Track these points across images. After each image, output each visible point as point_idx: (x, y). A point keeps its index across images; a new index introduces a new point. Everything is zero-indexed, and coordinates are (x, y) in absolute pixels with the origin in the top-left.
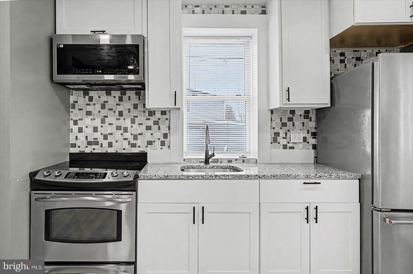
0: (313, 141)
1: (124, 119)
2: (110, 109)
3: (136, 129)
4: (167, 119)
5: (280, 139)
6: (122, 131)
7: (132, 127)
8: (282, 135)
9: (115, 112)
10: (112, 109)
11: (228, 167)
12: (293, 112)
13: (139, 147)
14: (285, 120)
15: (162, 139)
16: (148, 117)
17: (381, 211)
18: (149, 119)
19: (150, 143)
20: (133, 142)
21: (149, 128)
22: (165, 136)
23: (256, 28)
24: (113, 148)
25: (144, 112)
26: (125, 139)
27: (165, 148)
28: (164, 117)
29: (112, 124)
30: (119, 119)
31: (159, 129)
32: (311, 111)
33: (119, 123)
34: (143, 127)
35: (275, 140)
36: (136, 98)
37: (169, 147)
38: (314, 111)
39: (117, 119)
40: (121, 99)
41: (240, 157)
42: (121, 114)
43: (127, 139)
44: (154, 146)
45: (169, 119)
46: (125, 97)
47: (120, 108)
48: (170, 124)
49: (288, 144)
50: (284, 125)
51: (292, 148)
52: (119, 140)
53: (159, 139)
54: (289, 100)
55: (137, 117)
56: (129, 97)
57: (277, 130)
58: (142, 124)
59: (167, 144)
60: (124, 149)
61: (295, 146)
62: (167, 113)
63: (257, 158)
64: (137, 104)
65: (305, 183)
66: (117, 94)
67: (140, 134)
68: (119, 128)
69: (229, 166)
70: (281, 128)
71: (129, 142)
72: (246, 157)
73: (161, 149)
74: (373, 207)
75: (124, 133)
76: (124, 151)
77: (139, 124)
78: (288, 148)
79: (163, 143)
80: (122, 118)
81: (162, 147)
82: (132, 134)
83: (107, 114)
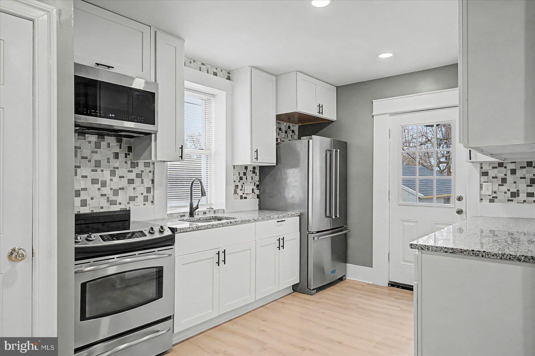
0: (257, 192)
1: (102, 171)
2: (83, 158)
3: (117, 183)
4: (150, 172)
5: (239, 191)
6: (99, 186)
7: (111, 180)
8: (240, 187)
9: (90, 161)
10: (86, 158)
11: (211, 218)
12: (246, 168)
13: (120, 204)
14: (242, 175)
15: (145, 194)
16: (131, 169)
17: (313, 234)
18: (132, 171)
19: (132, 199)
20: (112, 198)
21: (131, 181)
22: (148, 190)
23: (224, 91)
24: (88, 207)
25: (126, 162)
26: (102, 195)
27: (148, 204)
28: (148, 169)
29: (86, 177)
30: (96, 171)
31: (142, 183)
32: (256, 167)
33: (96, 175)
34: (125, 180)
35: (235, 192)
36: (117, 145)
37: (152, 202)
38: (258, 168)
39: (93, 171)
40: (98, 146)
41: (207, 209)
42: (98, 164)
43: (105, 195)
44: (137, 202)
45: (152, 172)
46: (104, 144)
47: (96, 157)
48: (154, 177)
49: (243, 195)
50: (241, 178)
51: (245, 198)
52: (95, 196)
53: (142, 194)
54: (257, 158)
55: (118, 168)
56: (109, 144)
57: (237, 183)
58: (123, 177)
59: (150, 199)
60: (102, 208)
61: (247, 196)
62: (151, 165)
63: (224, 208)
64: (118, 153)
65: (278, 222)
66: (93, 138)
67: (121, 189)
68: (94, 181)
69: (212, 216)
70: (239, 182)
71: (108, 198)
72: (213, 209)
73: (144, 205)
74: (308, 232)
75: (102, 188)
76: (102, 210)
77: (120, 177)
78: (243, 198)
79: (146, 199)
80: (99, 170)
81: (145, 203)
82: (111, 189)
83: (80, 164)
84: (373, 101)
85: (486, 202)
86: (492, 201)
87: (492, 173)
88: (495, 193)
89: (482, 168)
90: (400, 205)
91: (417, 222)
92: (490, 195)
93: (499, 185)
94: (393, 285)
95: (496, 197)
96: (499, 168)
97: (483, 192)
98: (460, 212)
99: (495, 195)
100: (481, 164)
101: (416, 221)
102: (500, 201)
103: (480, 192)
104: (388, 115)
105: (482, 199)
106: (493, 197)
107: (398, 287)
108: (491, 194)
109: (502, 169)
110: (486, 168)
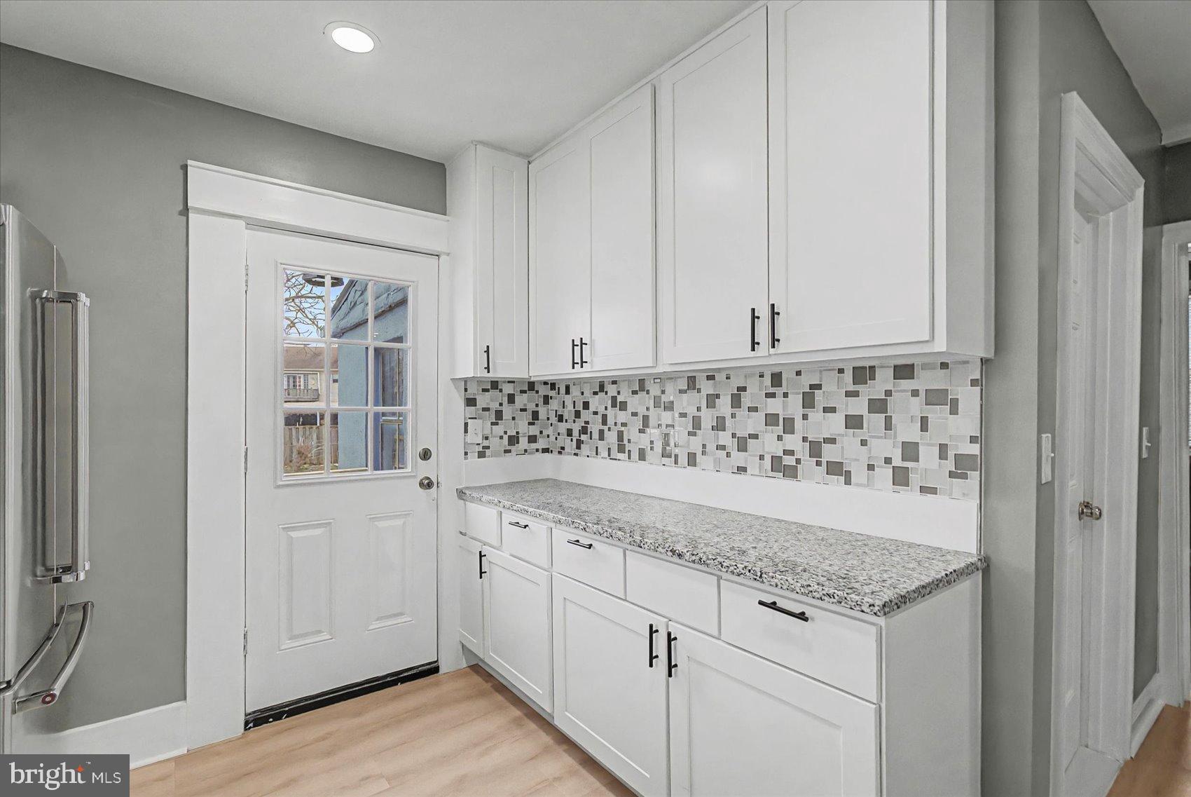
84: (190, 162)
85: (473, 457)
86: (481, 455)
87: (483, 399)
88: (487, 438)
89: (466, 390)
90: (279, 487)
91: (331, 523)
92: (479, 444)
93: (492, 424)
94: (257, 720)
95: (488, 448)
96: (492, 392)
97: (469, 440)
98: (427, 484)
99: (486, 443)
100: (466, 382)
101: (326, 524)
102: (495, 455)
103: (465, 439)
104: (242, 223)
105: (466, 454)
106: (484, 447)
107: (278, 717)
108: (480, 442)
109: (496, 392)
110: (473, 390)
